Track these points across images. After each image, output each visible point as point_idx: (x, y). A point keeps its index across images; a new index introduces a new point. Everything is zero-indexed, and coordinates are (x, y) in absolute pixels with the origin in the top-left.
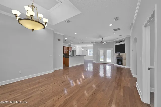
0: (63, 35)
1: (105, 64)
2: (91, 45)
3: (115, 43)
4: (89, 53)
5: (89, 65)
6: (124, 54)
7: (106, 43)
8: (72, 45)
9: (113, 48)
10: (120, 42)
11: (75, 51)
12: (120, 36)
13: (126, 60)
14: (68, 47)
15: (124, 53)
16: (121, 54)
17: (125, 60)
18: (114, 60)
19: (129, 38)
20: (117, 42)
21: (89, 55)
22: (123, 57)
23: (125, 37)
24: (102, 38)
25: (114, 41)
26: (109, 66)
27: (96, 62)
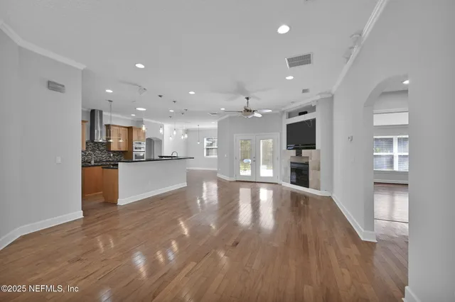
0: (81, 67)
1: (254, 184)
2: (213, 125)
3: (285, 116)
4: (208, 149)
5: (207, 186)
6: (313, 150)
7: (260, 116)
8: (144, 120)
9: (279, 134)
10: (301, 114)
11: (160, 142)
12: (305, 91)
13: (319, 169)
14: (130, 129)
15: (315, 148)
16: (305, 153)
17: (315, 169)
18: (283, 170)
19: (329, 100)
20: (290, 115)
21: (207, 155)
22: (310, 161)
23: (318, 97)
24: (248, 99)
25: (283, 109)
26: (268, 189)
27: (227, 178)
